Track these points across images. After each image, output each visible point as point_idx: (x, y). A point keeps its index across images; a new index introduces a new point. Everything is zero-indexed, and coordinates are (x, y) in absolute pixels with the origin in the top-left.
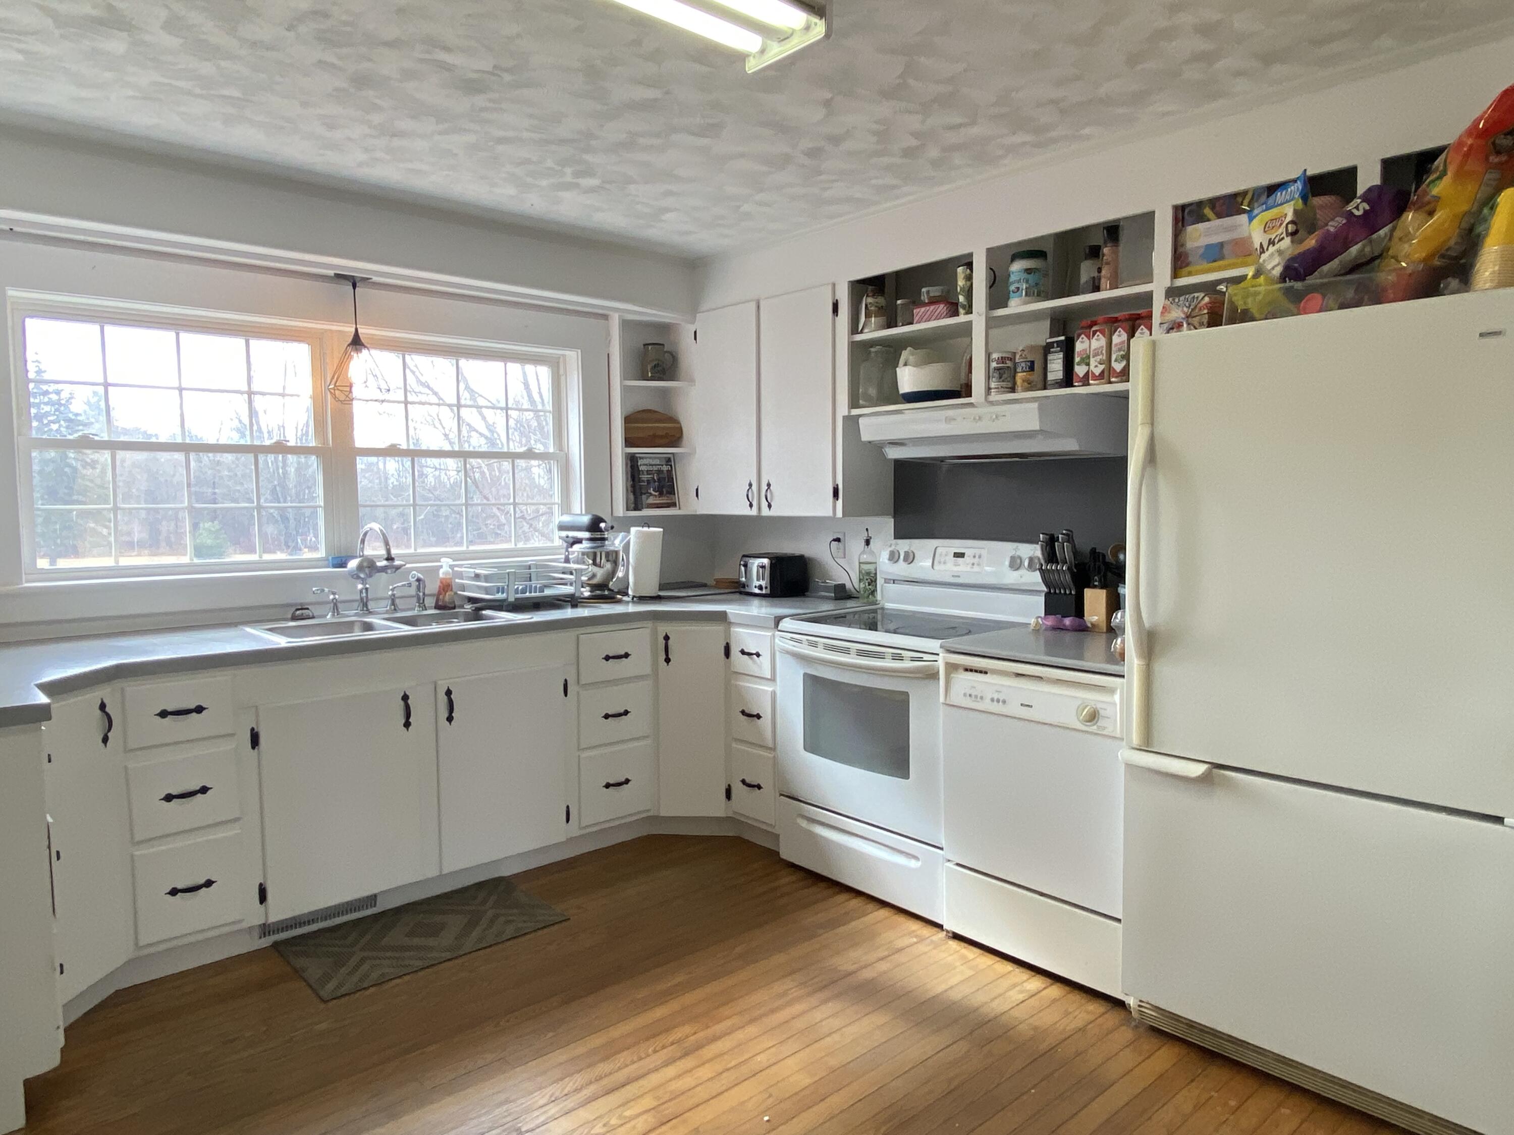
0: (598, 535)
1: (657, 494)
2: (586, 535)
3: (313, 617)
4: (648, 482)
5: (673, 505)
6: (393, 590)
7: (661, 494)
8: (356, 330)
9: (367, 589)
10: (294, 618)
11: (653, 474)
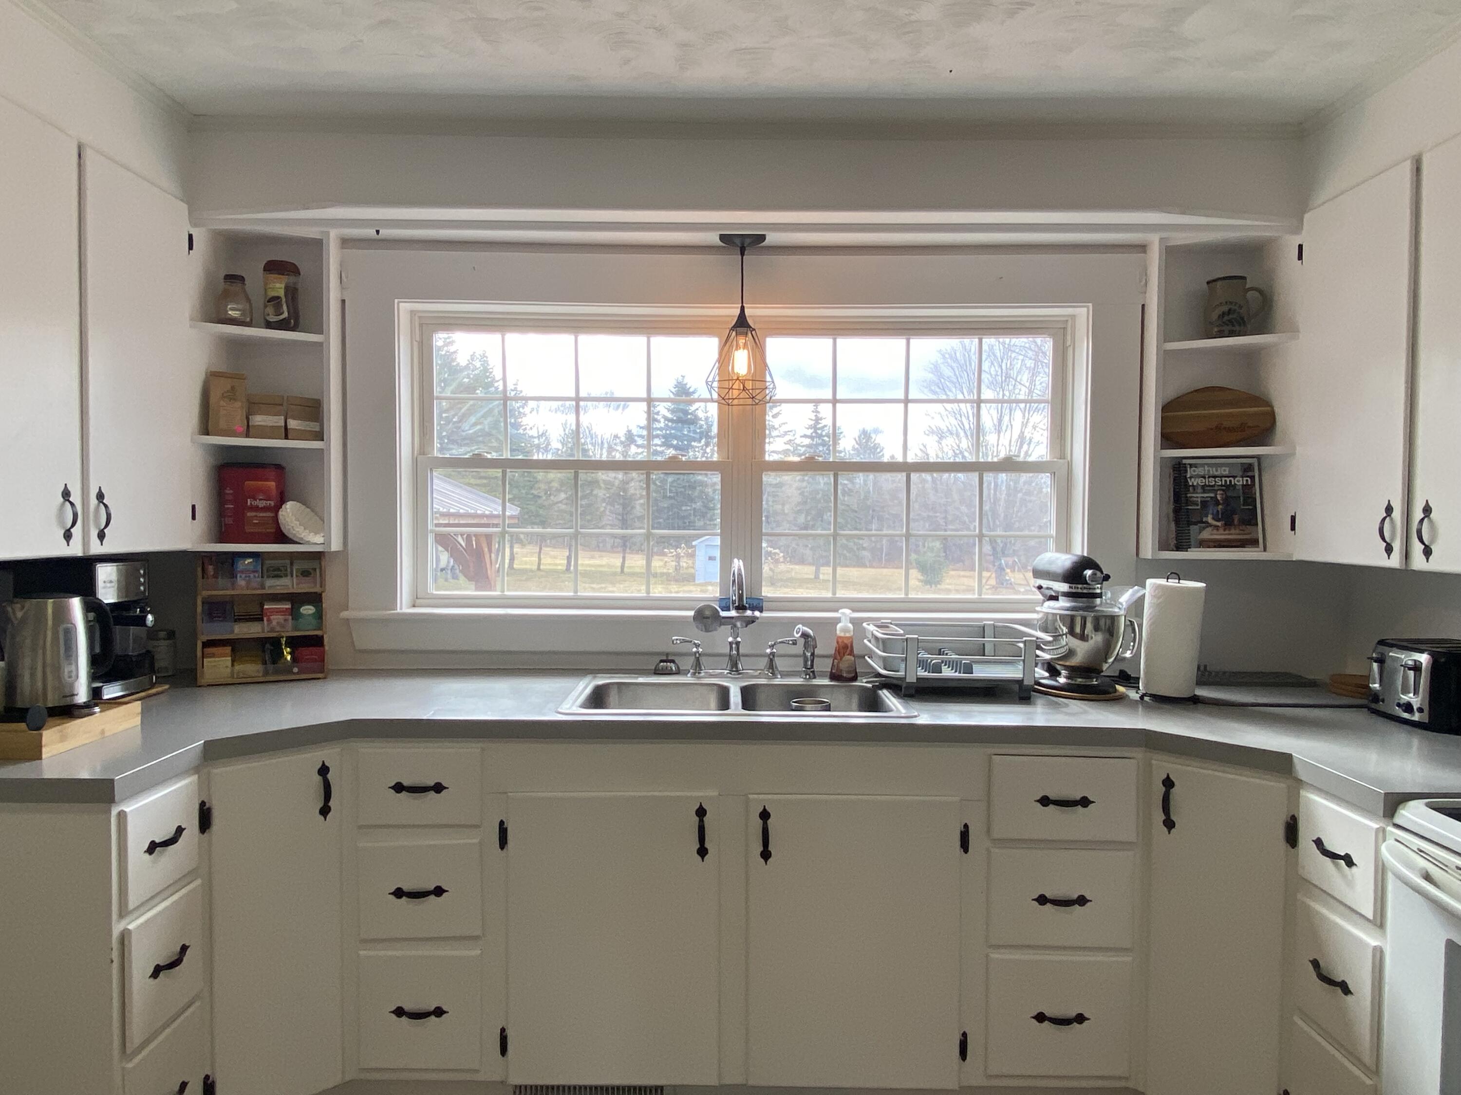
0: (1079, 588)
1: (1219, 524)
2: (1064, 587)
3: (678, 672)
4: (1204, 504)
5: (1254, 543)
6: (772, 646)
7: (1228, 524)
8: (743, 308)
9: (738, 643)
10: (657, 672)
11: (1215, 491)
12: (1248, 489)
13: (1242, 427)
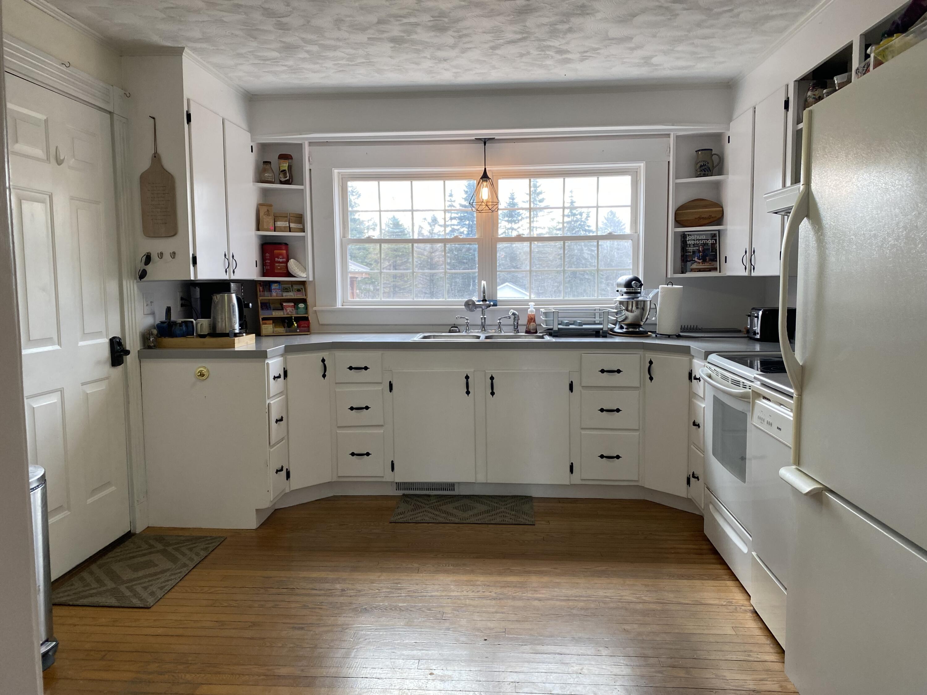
0: (631, 290)
1: (700, 261)
2: (625, 290)
3: (459, 332)
4: (694, 252)
5: (715, 269)
6: (500, 319)
7: (704, 261)
8: (485, 169)
9: (485, 318)
10: (450, 332)
11: (699, 247)
12: (713, 245)
13: (710, 217)
